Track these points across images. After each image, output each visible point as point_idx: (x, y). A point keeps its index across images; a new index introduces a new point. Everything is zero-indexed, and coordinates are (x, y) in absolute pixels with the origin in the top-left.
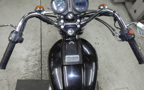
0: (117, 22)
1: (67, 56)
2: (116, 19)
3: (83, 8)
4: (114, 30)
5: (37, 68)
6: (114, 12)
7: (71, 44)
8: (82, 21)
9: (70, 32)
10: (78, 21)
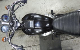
0: (18, 3)
1: (30, 27)
2: (17, 3)
3: (8, 17)
4: (21, 5)
5: (34, 48)
6: (13, 4)
7: (25, 24)
8: (14, 19)
9: (19, 25)
10: (14, 20)
